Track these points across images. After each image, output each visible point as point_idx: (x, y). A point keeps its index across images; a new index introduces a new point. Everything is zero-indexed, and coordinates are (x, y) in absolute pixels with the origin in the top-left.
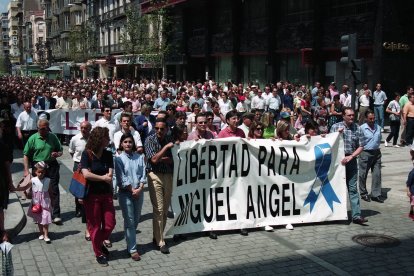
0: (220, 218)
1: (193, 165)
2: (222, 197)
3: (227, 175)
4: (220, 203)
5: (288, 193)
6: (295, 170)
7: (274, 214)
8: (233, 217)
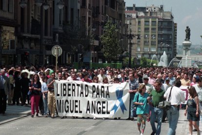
0: (76, 112)
1: (65, 90)
2: (77, 104)
3: (79, 96)
4: (76, 106)
5: (105, 105)
6: (108, 96)
7: (98, 113)
8: (81, 112)
